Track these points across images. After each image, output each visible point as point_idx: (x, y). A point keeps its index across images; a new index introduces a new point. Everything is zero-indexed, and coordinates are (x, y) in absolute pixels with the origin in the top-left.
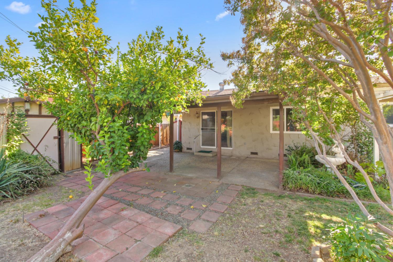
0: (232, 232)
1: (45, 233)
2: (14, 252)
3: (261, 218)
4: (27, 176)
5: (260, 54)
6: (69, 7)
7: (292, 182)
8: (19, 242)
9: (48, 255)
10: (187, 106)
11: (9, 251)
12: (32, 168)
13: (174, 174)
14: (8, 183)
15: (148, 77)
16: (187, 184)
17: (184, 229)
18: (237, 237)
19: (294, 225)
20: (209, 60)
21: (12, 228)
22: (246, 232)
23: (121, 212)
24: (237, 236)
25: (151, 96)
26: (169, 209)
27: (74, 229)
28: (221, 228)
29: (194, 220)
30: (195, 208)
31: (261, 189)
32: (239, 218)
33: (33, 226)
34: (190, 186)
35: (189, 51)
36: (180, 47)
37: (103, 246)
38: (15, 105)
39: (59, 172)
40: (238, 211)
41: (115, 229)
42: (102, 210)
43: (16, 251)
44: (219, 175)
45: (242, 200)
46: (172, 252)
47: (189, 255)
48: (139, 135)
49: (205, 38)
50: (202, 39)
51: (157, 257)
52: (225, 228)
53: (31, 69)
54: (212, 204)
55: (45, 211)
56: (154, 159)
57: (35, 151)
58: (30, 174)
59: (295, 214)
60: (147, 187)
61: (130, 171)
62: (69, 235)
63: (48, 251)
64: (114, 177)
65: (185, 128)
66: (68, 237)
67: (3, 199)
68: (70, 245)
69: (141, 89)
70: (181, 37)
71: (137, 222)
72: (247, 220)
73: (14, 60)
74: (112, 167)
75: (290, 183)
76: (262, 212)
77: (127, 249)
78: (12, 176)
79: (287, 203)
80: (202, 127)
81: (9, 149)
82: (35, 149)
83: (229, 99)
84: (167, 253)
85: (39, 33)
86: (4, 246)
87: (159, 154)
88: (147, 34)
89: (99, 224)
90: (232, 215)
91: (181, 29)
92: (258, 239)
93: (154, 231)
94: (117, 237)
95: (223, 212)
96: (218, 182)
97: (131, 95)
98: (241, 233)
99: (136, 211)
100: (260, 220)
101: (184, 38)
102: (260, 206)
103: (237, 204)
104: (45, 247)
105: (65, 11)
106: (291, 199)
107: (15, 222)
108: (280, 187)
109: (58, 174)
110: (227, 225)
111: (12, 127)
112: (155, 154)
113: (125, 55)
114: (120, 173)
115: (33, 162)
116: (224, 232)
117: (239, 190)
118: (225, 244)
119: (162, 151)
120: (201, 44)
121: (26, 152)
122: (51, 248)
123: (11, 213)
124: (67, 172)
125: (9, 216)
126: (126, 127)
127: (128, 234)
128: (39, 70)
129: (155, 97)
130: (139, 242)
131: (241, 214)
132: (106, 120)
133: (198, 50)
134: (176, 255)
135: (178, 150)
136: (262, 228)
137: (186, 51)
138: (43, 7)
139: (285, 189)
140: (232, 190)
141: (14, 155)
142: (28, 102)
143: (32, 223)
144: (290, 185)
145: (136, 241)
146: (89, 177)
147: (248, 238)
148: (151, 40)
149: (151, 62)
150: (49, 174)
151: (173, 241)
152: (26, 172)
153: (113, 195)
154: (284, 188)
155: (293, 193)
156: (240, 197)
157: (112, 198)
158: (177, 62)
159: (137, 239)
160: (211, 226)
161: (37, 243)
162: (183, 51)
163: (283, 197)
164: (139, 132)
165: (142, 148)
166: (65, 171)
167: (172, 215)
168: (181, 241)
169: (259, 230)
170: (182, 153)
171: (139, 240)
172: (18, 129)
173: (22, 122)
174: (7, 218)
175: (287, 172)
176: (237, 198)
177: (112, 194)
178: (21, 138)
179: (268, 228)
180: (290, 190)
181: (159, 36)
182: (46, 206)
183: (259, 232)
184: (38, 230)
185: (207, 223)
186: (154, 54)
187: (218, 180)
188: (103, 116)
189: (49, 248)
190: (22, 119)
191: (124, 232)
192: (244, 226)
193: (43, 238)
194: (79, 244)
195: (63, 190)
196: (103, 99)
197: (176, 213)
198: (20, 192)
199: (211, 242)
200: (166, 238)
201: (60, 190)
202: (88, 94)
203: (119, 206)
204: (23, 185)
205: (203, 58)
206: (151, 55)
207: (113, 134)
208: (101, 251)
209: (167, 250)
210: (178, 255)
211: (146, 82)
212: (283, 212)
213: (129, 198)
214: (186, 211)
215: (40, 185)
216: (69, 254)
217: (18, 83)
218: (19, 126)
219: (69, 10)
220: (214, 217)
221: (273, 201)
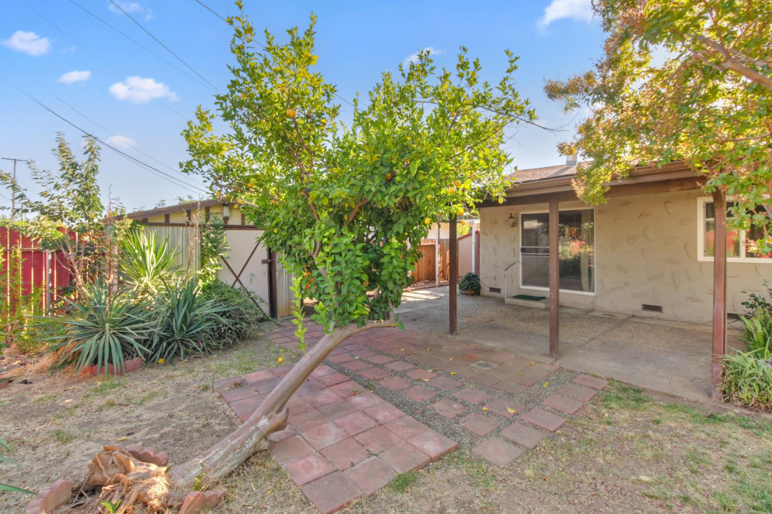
0: (568, 477)
1: (238, 413)
2: (196, 435)
3: (648, 461)
4: (224, 320)
5: (650, 75)
6: (268, 46)
7: (750, 386)
8: (203, 421)
9: (233, 449)
10: (475, 203)
11: (190, 431)
12: (230, 308)
13: (458, 338)
14: (199, 329)
15: (397, 151)
16: (481, 362)
17: (463, 451)
18: (577, 491)
19: (740, 493)
20: (527, 103)
21: (199, 398)
22: (603, 483)
23: (352, 397)
24: (579, 488)
25: (402, 186)
26: (438, 406)
27: (273, 413)
28: (542, 464)
29: (486, 436)
30: (491, 412)
31: (659, 393)
32: (589, 450)
33: (224, 399)
34: (487, 366)
35: (482, 91)
36: (462, 86)
37: (317, 451)
38: (211, 211)
39: (270, 318)
40: (590, 435)
41: (338, 426)
42: (322, 389)
43: (198, 434)
44: (555, 349)
45: (604, 411)
46: (433, 489)
47: (464, 503)
48: (385, 260)
49: (517, 58)
50: (512, 62)
51: (402, 493)
52: (552, 466)
53: (226, 154)
54: (530, 409)
55: (243, 377)
56: (423, 307)
57: (238, 283)
58: (227, 317)
59: (748, 466)
60: (402, 359)
61: (368, 326)
62: (264, 422)
63: (233, 442)
64: (340, 334)
65: (486, 248)
66: (263, 426)
67: (194, 352)
68: (266, 439)
69: (384, 175)
70: (463, 66)
71: (376, 421)
72: (608, 457)
73: (205, 142)
74: (337, 315)
75: (745, 389)
76: (652, 447)
77: (353, 465)
78: (204, 319)
79: (730, 437)
80: (523, 245)
81: (204, 278)
82: (237, 279)
83: (570, 184)
84: (423, 489)
85: (227, 96)
86: (184, 424)
87: (434, 298)
88: (402, 70)
89: (314, 413)
90: (573, 441)
91: (464, 49)
92: (632, 506)
93: (403, 442)
94: (340, 439)
95: (552, 429)
96: (552, 364)
97: (367, 188)
98: (591, 483)
99: (377, 400)
100: (645, 464)
101: (471, 66)
102: (650, 433)
103: (590, 419)
104: (230, 435)
105: (263, 53)
106: (744, 427)
107: (203, 390)
108: (714, 394)
109: (268, 320)
110: (557, 460)
111: (207, 244)
112: (427, 297)
113: (364, 113)
114: (350, 328)
115: (232, 300)
116: (548, 474)
117: (600, 388)
118: (547, 499)
119: (441, 292)
120: (508, 71)
121: (225, 283)
122: (239, 439)
123: (201, 376)
124: (282, 319)
125: (197, 379)
126: (360, 246)
127: (357, 438)
128: (235, 155)
129: (410, 188)
130: (375, 457)
131: (596, 443)
132: (327, 234)
133: (503, 86)
134: (440, 498)
135: (473, 292)
136: (647, 483)
137: (475, 91)
138: (233, 52)
139: (728, 401)
140: (581, 385)
141: (209, 287)
142: (227, 205)
143: (224, 395)
144: (745, 394)
145: (370, 454)
146: (300, 331)
147: (606, 498)
148: (408, 80)
149: (406, 121)
150: (254, 319)
151: (437, 468)
152: (223, 314)
153: (344, 365)
154: (727, 396)
155: (753, 413)
156: (600, 404)
157: (341, 371)
158: (457, 115)
159: (371, 450)
160: (521, 456)
161: (226, 427)
162: (469, 93)
163: (720, 420)
164: (383, 255)
165: (390, 285)
166: (279, 316)
167: (443, 419)
168: (453, 472)
169: (637, 487)
170: (480, 298)
171: (374, 453)
172: (215, 247)
173: (219, 237)
174: (195, 381)
175: (736, 359)
176: (592, 406)
177: (342, 363)
178: (218, 261)
179: (661, 486)
180: (745, 406)
181: (423, 70)
182: (246, 370)
183: (638, 492)
184: (229, 406)
185: (513, 446)
186: (412, 107)
187: (551, 360)
188: (323, 226)
189: (235, 437)
190: (219, 232)
191: (353, 434)
192: (600, 471)
193: (234, 420)
194: (281, 440)
195: (272, 348)
196: (321, 196)
197: (450, 415)
198: (214, 343)
199: (515, 488)
200: (423, 461)
201: (268, 347)
202: (298, 189)
203: (350, 386)
204: (218, 334)
205: (513, 101)
206: (407, 109)
207: (338, 258)
208: (312, 459)
209: (423, 483)
210: (443, 499)
211: (394, 162)
212: (714, 456)
213: (369, 375)
214: (471, 416)
215: (241, 337)
216: (264, 453)
217: (209, 176)
218: (216, 242)
219: (268, 50)
220: (530, 439)
221: (690, 426)
